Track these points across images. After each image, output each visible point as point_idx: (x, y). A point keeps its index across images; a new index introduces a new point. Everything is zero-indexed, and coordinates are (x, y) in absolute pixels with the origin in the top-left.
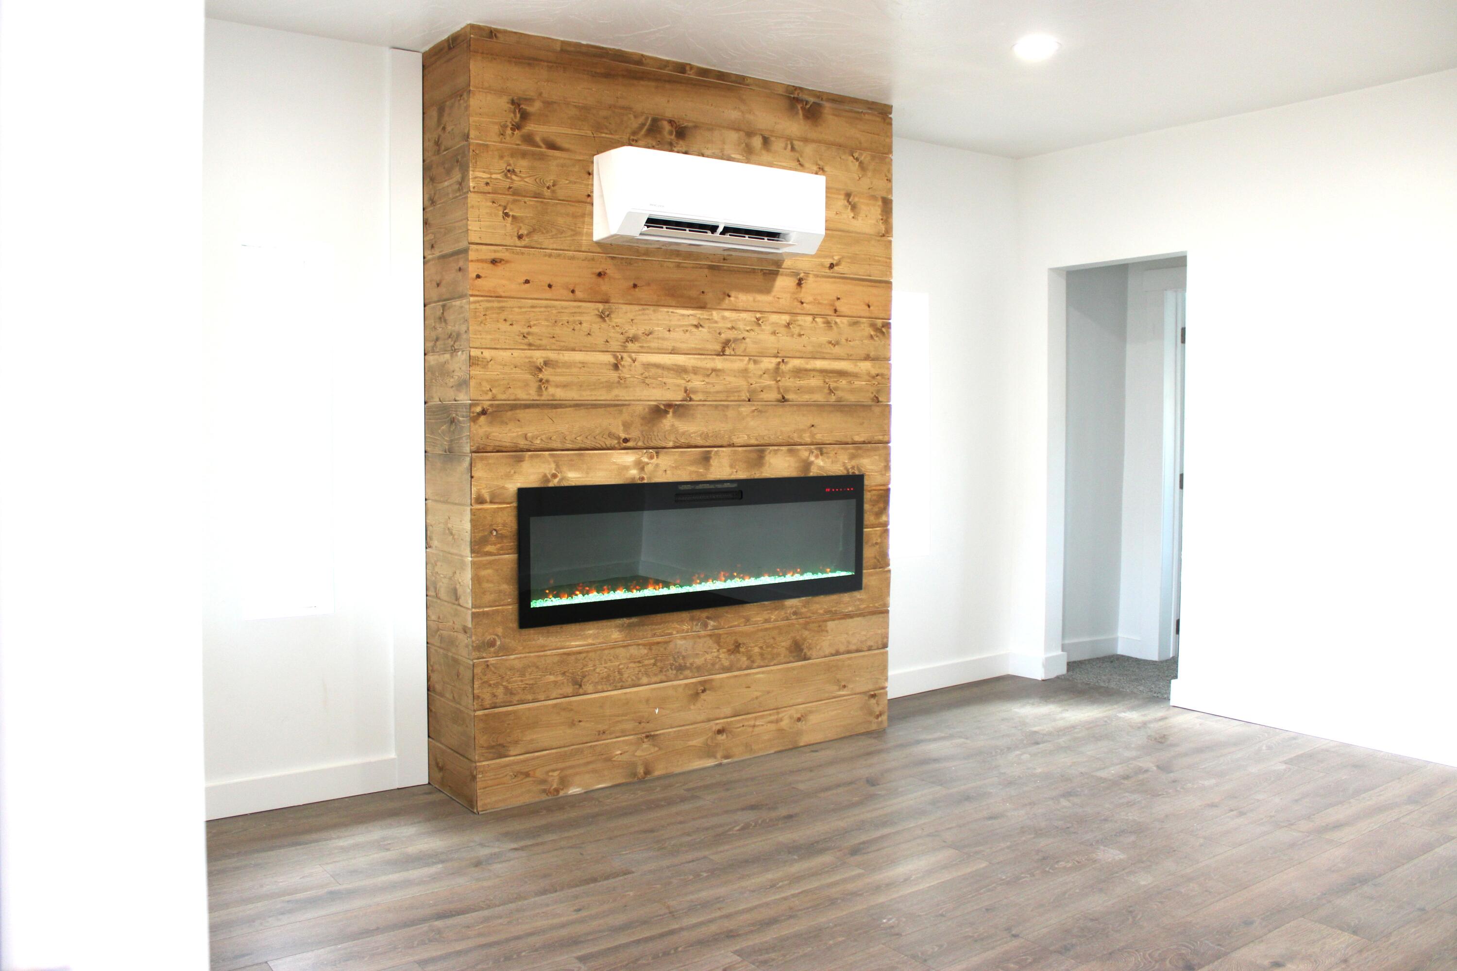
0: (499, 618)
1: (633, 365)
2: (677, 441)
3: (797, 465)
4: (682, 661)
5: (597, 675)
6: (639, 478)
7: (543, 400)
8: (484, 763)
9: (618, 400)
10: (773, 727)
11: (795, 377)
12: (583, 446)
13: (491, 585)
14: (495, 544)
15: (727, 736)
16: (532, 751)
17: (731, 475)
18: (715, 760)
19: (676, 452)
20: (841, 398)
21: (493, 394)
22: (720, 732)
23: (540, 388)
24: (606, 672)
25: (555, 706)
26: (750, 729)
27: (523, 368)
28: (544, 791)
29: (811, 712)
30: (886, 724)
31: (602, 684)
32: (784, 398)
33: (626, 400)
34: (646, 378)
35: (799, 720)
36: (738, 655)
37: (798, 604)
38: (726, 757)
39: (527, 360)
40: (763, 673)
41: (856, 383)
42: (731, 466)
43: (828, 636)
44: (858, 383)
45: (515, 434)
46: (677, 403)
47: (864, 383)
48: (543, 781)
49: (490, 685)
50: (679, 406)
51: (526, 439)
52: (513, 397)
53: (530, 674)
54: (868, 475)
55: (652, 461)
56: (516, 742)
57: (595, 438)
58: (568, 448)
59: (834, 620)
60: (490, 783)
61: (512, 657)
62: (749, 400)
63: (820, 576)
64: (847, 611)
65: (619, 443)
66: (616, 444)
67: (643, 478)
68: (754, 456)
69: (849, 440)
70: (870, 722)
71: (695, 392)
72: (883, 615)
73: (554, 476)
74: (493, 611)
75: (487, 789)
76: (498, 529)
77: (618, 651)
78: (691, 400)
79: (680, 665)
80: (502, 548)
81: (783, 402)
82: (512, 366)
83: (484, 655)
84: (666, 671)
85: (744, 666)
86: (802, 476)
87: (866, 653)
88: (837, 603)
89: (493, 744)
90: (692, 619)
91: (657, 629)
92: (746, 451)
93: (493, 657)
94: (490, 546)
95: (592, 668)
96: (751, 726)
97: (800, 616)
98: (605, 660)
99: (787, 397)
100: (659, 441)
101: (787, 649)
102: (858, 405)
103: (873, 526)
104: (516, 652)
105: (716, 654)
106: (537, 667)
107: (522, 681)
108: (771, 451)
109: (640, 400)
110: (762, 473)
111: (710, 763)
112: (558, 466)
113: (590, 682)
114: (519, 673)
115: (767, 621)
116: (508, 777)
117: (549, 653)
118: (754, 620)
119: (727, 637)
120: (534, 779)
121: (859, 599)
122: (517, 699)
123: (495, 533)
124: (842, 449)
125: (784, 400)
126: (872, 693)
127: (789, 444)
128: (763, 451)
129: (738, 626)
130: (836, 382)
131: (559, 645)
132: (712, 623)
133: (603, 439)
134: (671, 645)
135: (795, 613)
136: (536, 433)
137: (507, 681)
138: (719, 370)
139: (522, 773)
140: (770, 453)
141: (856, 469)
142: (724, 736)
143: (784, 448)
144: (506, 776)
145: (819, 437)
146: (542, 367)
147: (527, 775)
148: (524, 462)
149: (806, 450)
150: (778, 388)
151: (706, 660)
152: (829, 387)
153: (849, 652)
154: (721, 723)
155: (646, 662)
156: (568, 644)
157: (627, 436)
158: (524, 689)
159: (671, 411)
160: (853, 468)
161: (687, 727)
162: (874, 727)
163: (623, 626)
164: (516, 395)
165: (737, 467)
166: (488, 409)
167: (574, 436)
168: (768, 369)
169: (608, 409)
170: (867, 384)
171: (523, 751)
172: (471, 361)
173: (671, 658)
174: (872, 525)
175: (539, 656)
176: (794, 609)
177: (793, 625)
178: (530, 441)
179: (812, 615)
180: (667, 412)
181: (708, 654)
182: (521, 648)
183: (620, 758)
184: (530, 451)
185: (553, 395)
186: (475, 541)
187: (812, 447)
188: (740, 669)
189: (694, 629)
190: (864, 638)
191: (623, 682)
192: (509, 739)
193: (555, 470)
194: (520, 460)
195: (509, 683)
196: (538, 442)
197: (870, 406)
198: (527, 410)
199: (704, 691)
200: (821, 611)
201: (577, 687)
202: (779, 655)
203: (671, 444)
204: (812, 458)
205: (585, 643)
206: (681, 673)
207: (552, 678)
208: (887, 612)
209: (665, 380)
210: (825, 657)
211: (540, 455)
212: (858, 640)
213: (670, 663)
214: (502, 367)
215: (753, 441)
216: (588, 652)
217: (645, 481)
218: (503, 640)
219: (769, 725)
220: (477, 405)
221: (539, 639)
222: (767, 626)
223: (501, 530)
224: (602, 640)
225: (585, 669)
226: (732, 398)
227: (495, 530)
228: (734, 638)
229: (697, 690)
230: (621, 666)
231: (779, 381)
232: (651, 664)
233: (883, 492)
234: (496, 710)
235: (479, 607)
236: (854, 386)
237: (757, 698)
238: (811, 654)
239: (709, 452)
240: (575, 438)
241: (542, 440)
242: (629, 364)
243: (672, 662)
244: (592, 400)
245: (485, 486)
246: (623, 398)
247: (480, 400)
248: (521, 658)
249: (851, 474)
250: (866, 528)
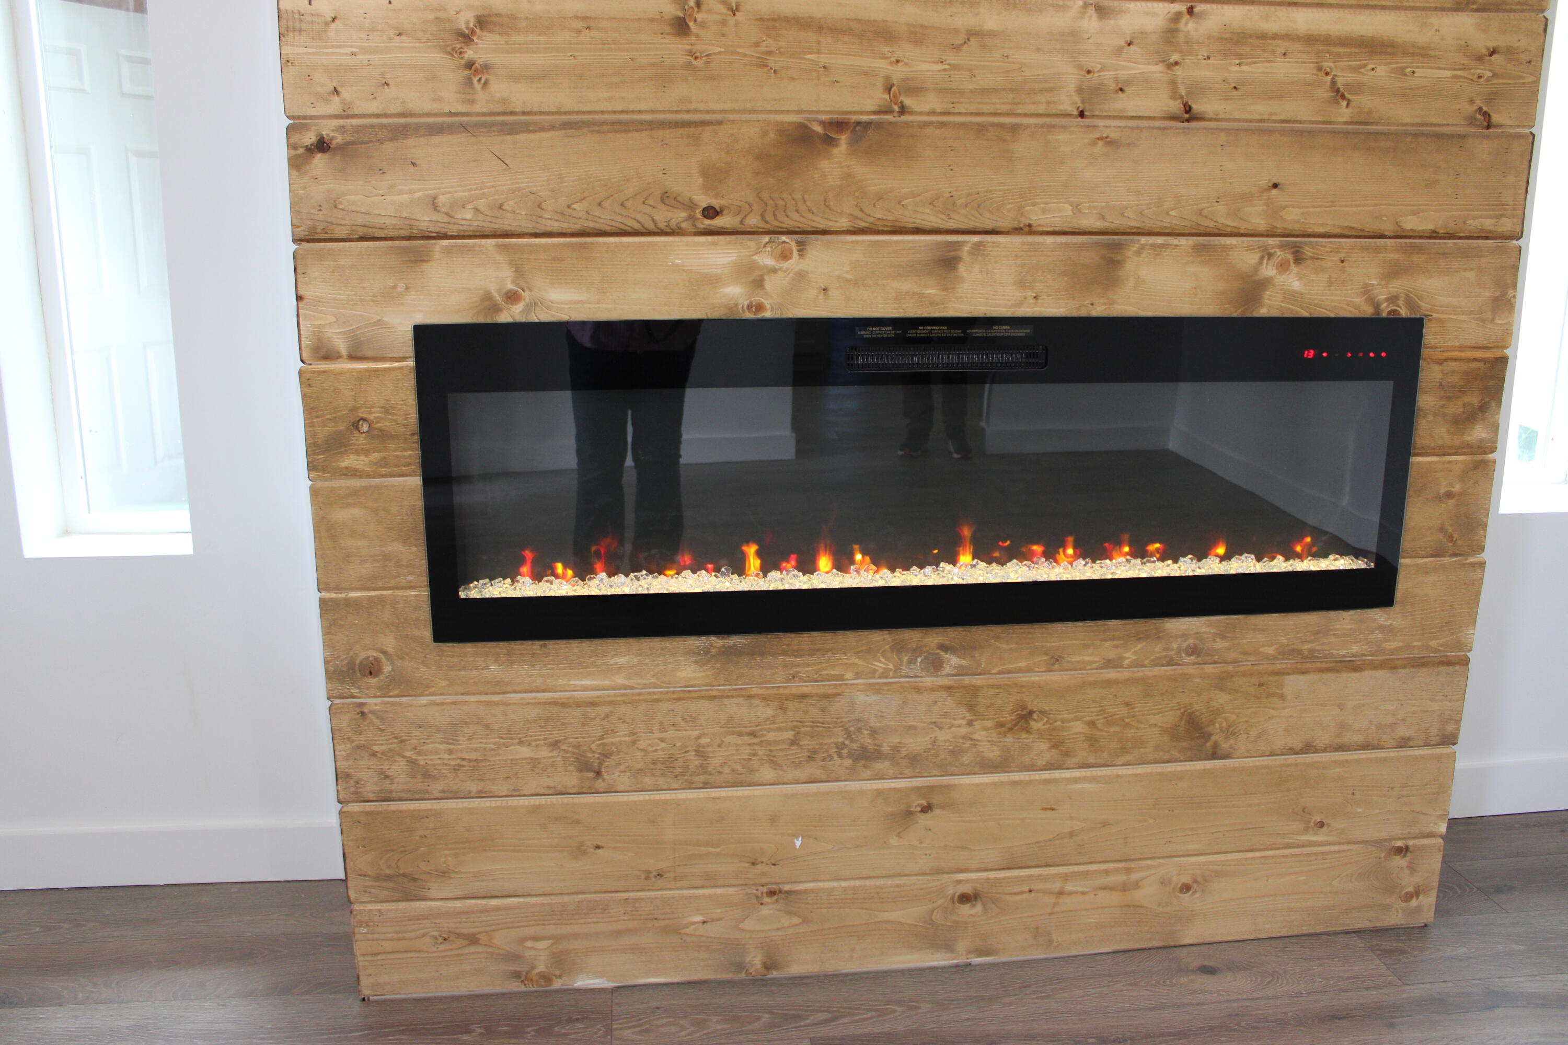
0: (387, 615)
1: (732, 20)
2: (860, 214)
3: (1221, 286)
4: (869, 741)
5: (640, 754)
6: (750, 307)
7: (478, 114)
8: (370, 907)
9: (688, 111)
10: (1112, 898)
11: (1225, 55)
12: (592, 225)
13: (362, 543)
14: (366, 452)
15: (985, 911)
16: (483, 894)
17: (1019, 304)
18: (949, 955)
19: (856, 242)
20: (1370, 112)
21: (343, 102)
22: (965, 899)
23: (469, 82)
24: (663, 749)
25: (535, 810)
26: (1051, 900)
27: (420, 34)
28: (517, 975)
29: (1219, 874)
30: (1428, 915)
31: (653, 775)
32: (1188, 109)
33: (713, 112)
34: (770, 53)
35: (1186, 888)
36: (1024, 735)
37: (1204, 629)
38: (981, 953)
39: (431, 16)
40: (1094, 780)
41: (1419, 72)
42: (1022, 284)
43: (1284, 708)
44: (1426, 74)
45: (406, 196)
46: (865, 118)
47: (1448, 74)
48: (515, 957)
49: (374, 754)
50: (867, 125)
51: (435, 208)
52: (394, 108)
53: (470, 739)
54: (1439, 320)
55: (786, 265)
56: (444, 874)
57: (622, 205)
58: (549, 229)
59: (1303, 672)
60: (388, 946)
61: (424, 700)
62: (1082, 114)
63: (1279, 565)
64: (1344, 652)
65: (691, 218)
66: (686, 220)
67: (759, 307)
68: (1091, 257)
69: (1387, 227)
70: (1386, 908)
71: (914, 89)
72: (1450, 669)
73: (512, 297)
74: (370, 599)
75: (380, 957)
76: (371, 417)
77: (693, 706)
78: (903, 110)
79: (864, 749)
80: (384, 462)
81: (1188, 121)
82: (391, 33)
83: (354, 691)
84: (824, 760)
85: (1040, 763)
86: (1235, 315)
87: (1393, 754)
88: (1318, 632)
89: (388, 871)
90: (899, 648)
91: (798, 665)
92: (1067, 245)
93: (375, 697)
94: (353, 457)
95: (627, 739)
96: (1051, 893)
97: (1207, 658)
98: (661, 723)
99: (1196, 107)
100: (810, 215)
101: (1164, 731)
102: (1422, 134)
103: (1443, 451)
104: (432, 690)
105: (964, 731)
106: (487, 726)
107: (450, 752)
108: (1143, 247)
109: (753, 111)
110: (1112, 302)
111: (940, 959)
112: (519, 273)
113: (622, 767)
114: (441, 735)
115: (1109, 664)
116: (427, 940)
117: (514, 697)
118: (1075, 659)
119: (997, 694)
120: (489, 950)
121: (1382, 628)
122: (440, 788)
123: (365, 428)
124: (1364, 248)
125: (1188, 114)
126: (1399, 844)
127: (1202, 230)
128: (1118, 247)
129: (1029, 670)
130: (1356, 69)
131: (539, 682)
132: (953, 661)
133: (647, 209)
134: (839, 706)
135: (1194, 651)
136: (461, 194)
137: (415, 749)
138: (991, 34)
139: (459, 935)
140: (1138, 253)
141: (1401, 303)
142: (979, 908)
143: (1185, 242)
144: (423, 936)
145: (1292, 217)
146: (473, 32)
147: (473, 940)
148: (430, 264)
149: (1250, 249)
150: (1173, 84)
151: (934, 742)
152: (1333, 83)
153: (1341, 748)
154: (969, 880)
155: (771, 736)
156: (561, 682)
157: (716, 203)
158: (457, 769)
159: (844, 139)
160: (1393, 299)
161: (880, 882)
162: (1395, 918)
163: (707, 652)
164: (404, 102)
165: (1039, 286)
166: (332, 139)
167: (563, 200)
168: (1143, 33)
169: (660, 133)
170: (1455, 77)
171: (460, 893)
172: (284, 22)
173: (838, 730)
174: (1441, 447)
175: (488, 703)
176: (1191, 641)
177: (1186, 677)
178: (447, 214)
179: (1241, 657)
180: (830, 141)
181: (941, 728)
182: (444, 683)
183: (702, 930)
184: (445, 237)
185: (504, 101)
186: (315, 444)
187: (1271, 241)
188: (1030, 768)
189: (905, 670)
190: (1390, 719)
191: (711, 774)
192: (424, 867)
193: (514, 282)
194: (419, 259)
195: (419, 754)
196: (469, 216)
197: (1463, 137)
198: (435, 139)
199: (926, 809)
200: (1270, 650)
201: (591, 775)
202: (1139, 743)
203: (844, 223)
204: (1268, 271)
205: (606, 683)
206: (865, 766)
207: (525, 752)
208: (1466, 662)
209: (824, 59)
210: (1272, 754)
211: (474, 246)
212: (1371, 722)
213: (836, 744)
214: (363, 35)
215: (1090, 222)
216: (612, 703)
217: (768, 315)
218: (398, 663)
219: (1101, 895)
220: (306, 127)
221: (487, 667)
222: (1111, 674)
223: (379, 420)
224: (652, 680)
225: (608, 740)
226: (1031, 108)
227: (364, 420)
228: (1014, 698)
229: (910, 807)
230: (704, 741)
231: (1176, 63)
232: (782, 742)
233: (1481, 365)
234: (393, 806)
235: (338, 588)
236: (1412, 82)
237: (1072, 834)
238: (1231, 747)
239: (958, 245)
240: (569, 207)
241: (477, 210)
242: (718, 18)
243: (841, 740)
244: (614, 112)
245: (335, 320)
246: (702, 107)
247: (312, 118)
248: (442, 704)
249: (1384, 315)
250: (1416, 455)
